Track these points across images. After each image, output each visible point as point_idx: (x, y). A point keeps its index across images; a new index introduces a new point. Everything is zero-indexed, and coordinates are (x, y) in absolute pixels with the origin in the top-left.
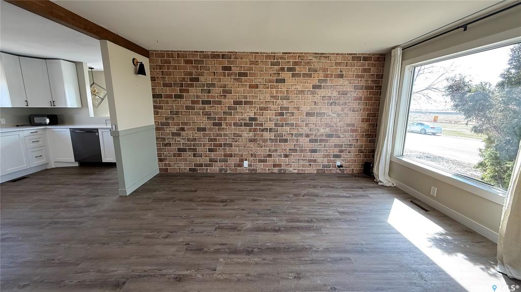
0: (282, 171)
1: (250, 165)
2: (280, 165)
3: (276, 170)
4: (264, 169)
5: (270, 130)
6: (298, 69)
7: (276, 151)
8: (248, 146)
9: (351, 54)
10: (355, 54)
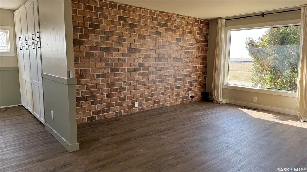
0: (161, 107)
2: (159, 102)
3: (156, 106)
5: (152, 74)
6: (168, 25)
7: (156, 90)
8: (138, 88)
9: (195, 18)
10: (196, 18)
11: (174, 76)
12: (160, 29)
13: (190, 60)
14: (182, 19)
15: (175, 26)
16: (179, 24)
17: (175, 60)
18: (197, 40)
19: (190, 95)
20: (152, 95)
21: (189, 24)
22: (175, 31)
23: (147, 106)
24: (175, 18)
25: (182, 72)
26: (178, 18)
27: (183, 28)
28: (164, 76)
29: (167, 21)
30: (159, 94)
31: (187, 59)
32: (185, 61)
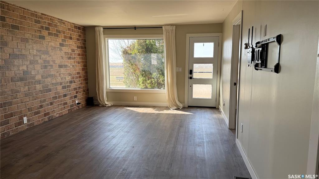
0: (50, 119)
1: (28, 120)
2: (48, 114)
3: (46, 119)
4: (39, 121)
5: (39, 82)
6: (51, 29)
7: (45, 101)
8: (25, 101)
9: (73, 24)
10: (75, 24)
11: (61, 84)
12: (43, 32)
13: (73, 66)
14: (62, 24)
15: (57, 30)
16: (60, 29)
17: (60, 66)
18: (77, 46)
19: (77, 102)
20: (41, 106)
21: (69, 29)
22: (57, 36)
23: (37, 120)
24: (56, 22)
25: (67, 79)
26: (59, 22)
27: (64, 33)
28: (51, 84)
29: (49, 24)
30: (48, 105)
31: (71, 65)
32: (69, 67)
